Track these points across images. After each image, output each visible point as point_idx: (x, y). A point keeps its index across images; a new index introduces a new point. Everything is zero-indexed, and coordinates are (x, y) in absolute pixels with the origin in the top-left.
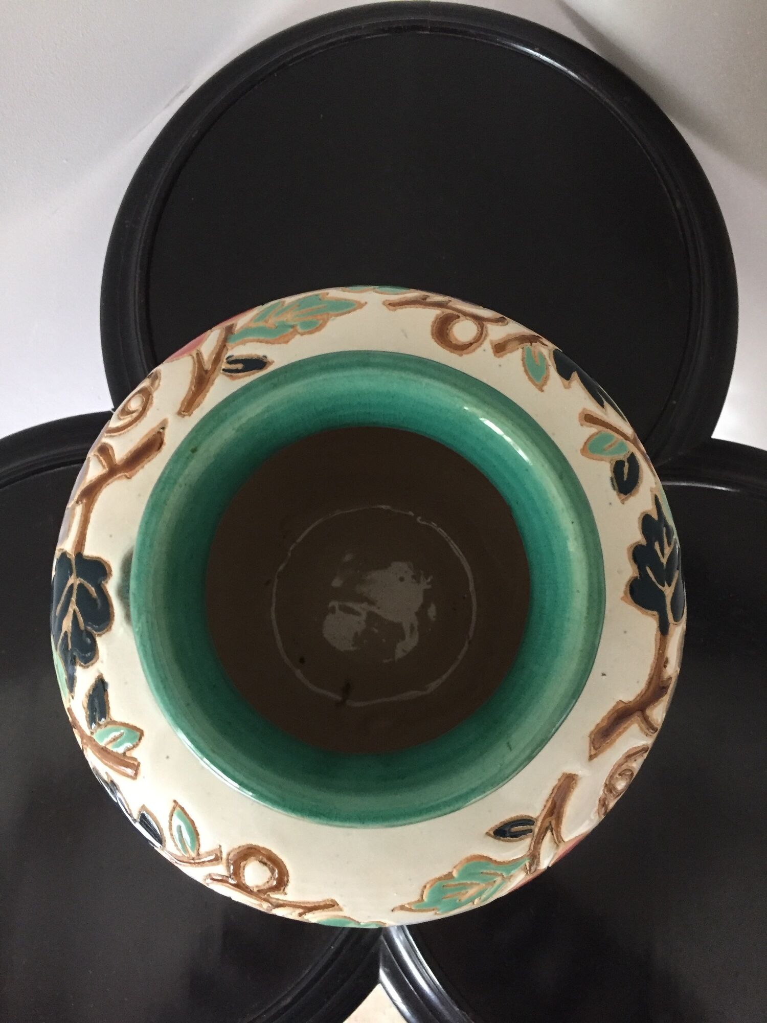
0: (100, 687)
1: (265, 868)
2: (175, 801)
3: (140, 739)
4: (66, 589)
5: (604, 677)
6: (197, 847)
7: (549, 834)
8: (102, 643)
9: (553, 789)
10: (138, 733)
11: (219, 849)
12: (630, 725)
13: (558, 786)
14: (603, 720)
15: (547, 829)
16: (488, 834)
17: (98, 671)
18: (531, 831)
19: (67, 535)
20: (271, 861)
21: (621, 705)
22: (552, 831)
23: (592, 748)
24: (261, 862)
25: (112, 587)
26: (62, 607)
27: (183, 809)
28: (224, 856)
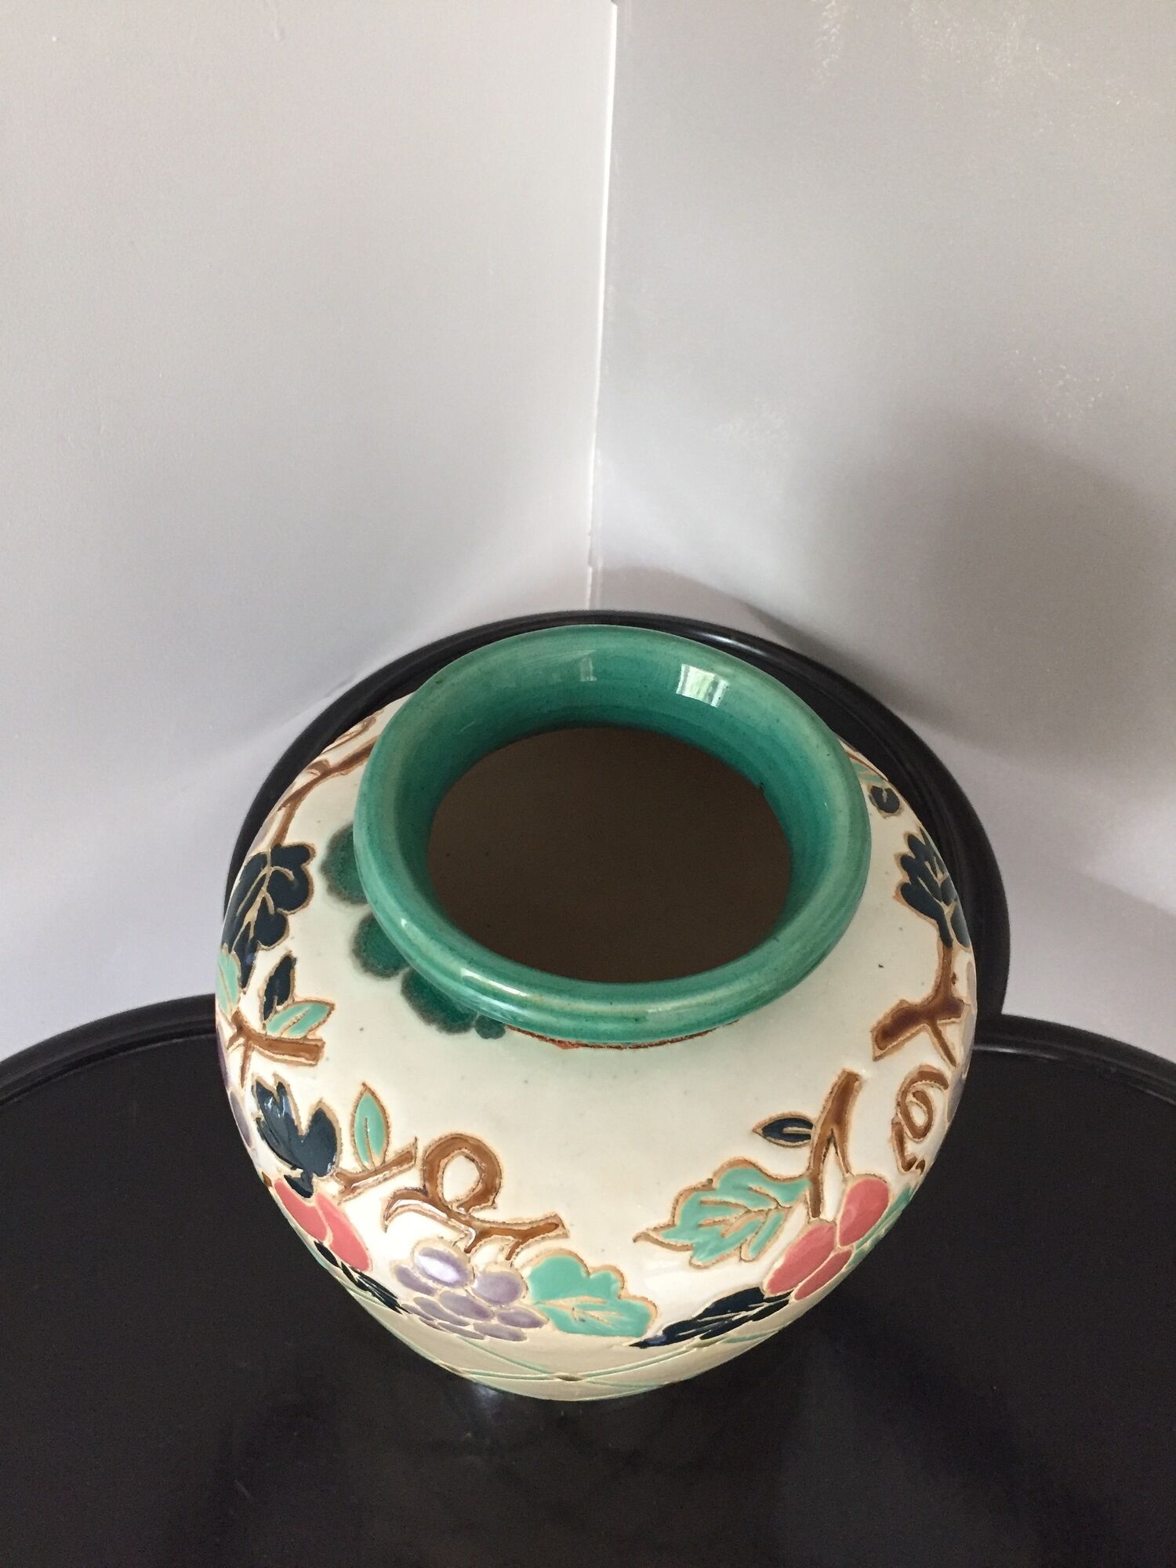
0: (287, 965)
1: (472, 1165)
2: (364, 1085)
3: (329, 1014)
4: (258, 879)
5: (881, 969)
6: (385, 1145)
7: (832, 1149)
8: (294, 920)
9: (833, 1088)
10: (328, 1007)
11: (413, 1145)
12: (918, 1032)
13: (839, 1084)
14: (885, 1018)
15: (829, 1141)
16: (754, 1131)
17: (286, 949)
18: (808, 1137)
19: (262, 838)
20: (481, 1154)
21: (905, 1005)
22: (836, 1147)
23: (876, 1047)
24: (467, 1157)
25: (313, 868)
26: (244, 906)
27: (373, 1094)
28: (420, 1154)
